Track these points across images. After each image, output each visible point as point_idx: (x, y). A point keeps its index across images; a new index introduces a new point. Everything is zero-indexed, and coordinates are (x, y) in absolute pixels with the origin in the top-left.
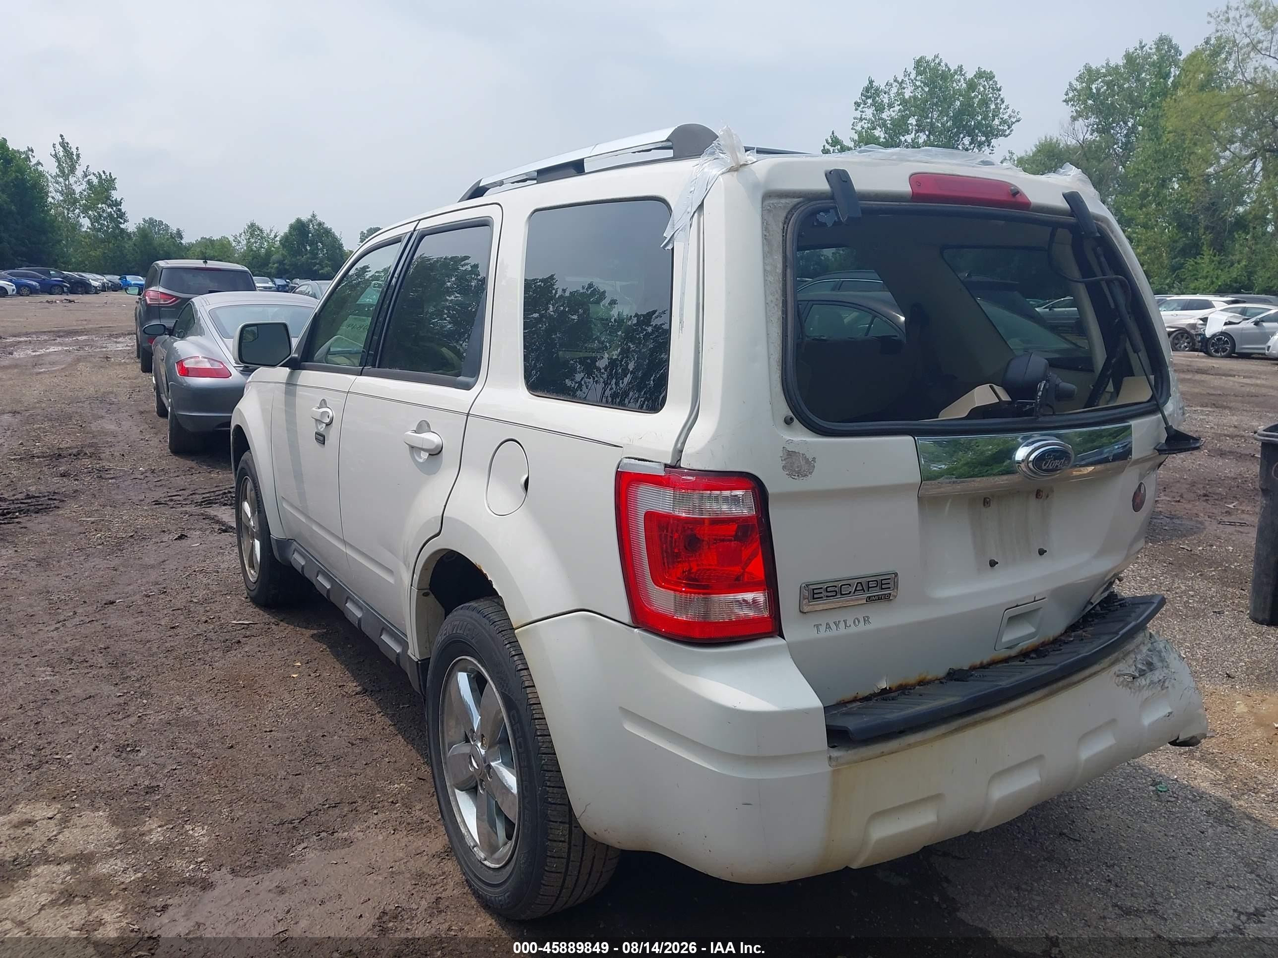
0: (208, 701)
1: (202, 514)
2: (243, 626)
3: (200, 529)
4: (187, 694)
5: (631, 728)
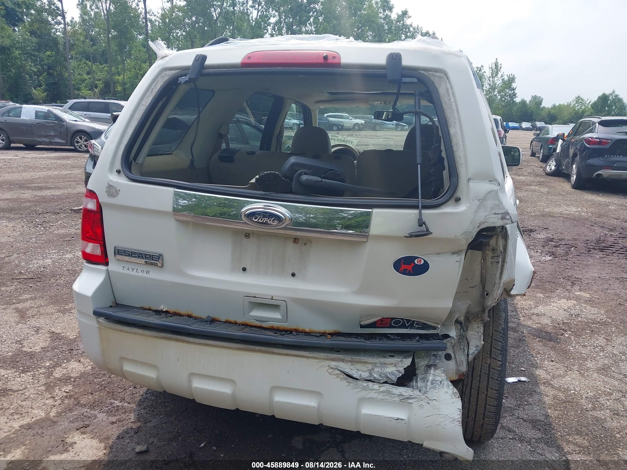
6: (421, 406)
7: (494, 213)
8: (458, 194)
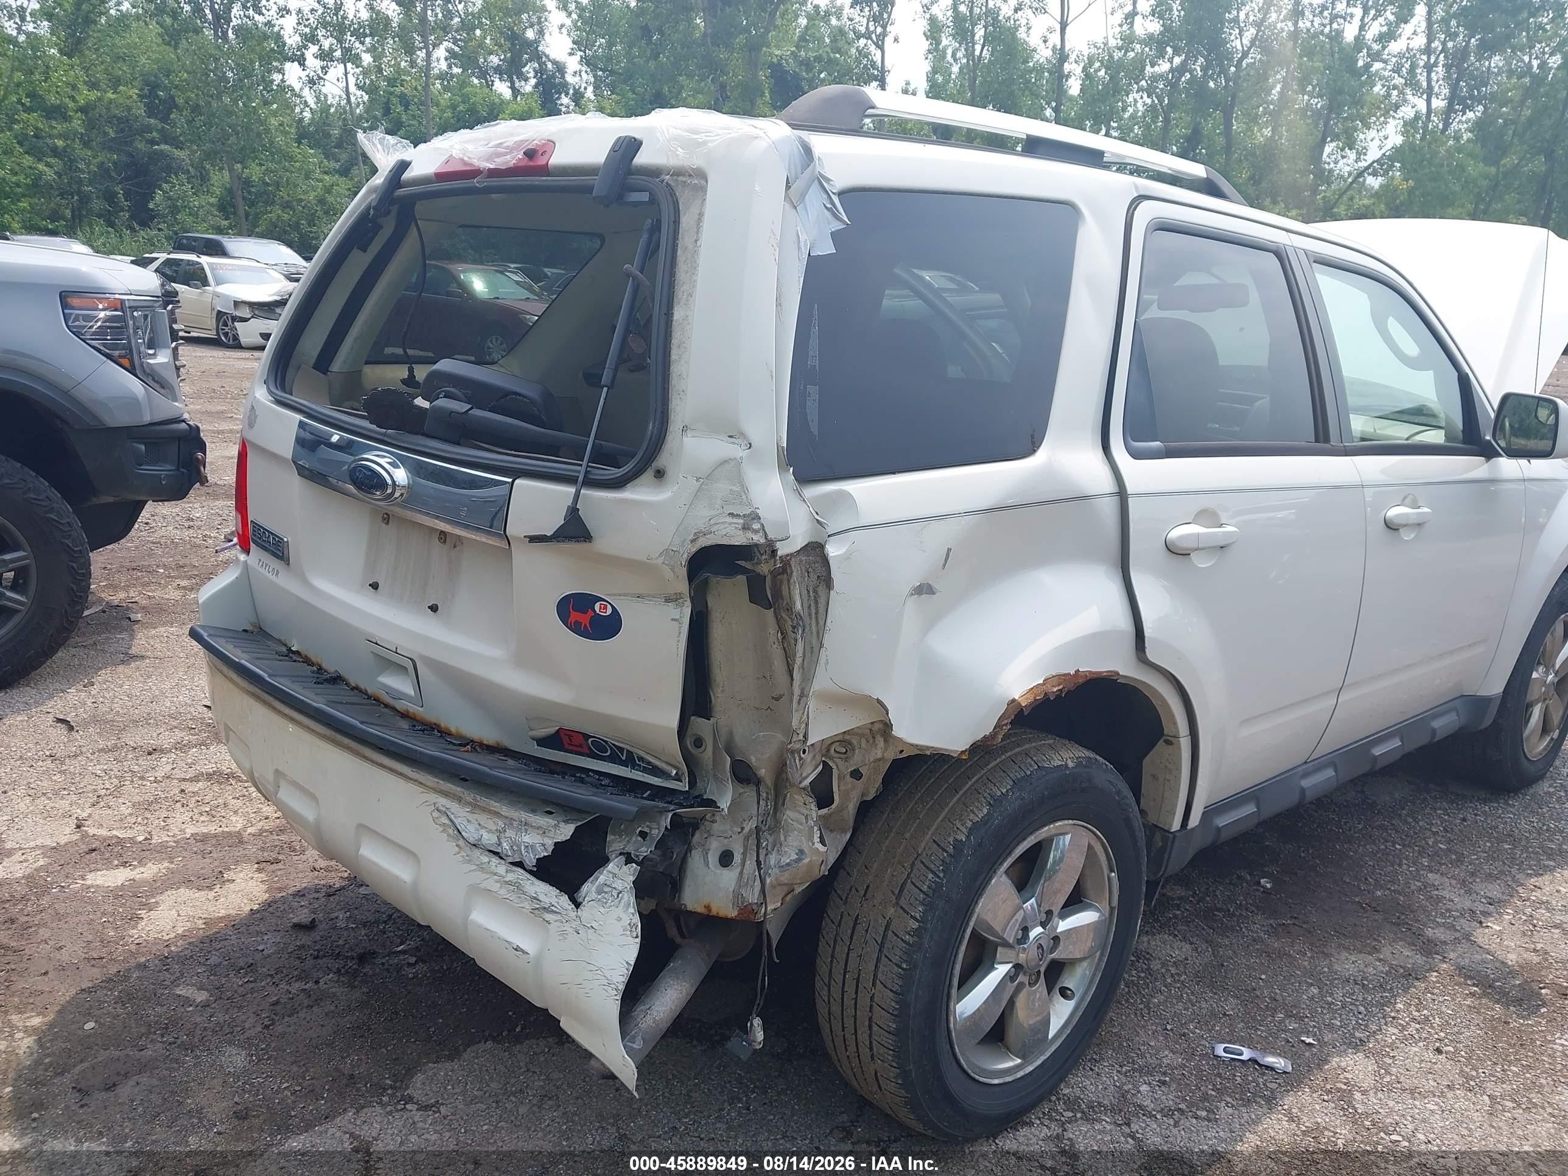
6: (563, 934)
7: (730, 514)
8: (662, 461)
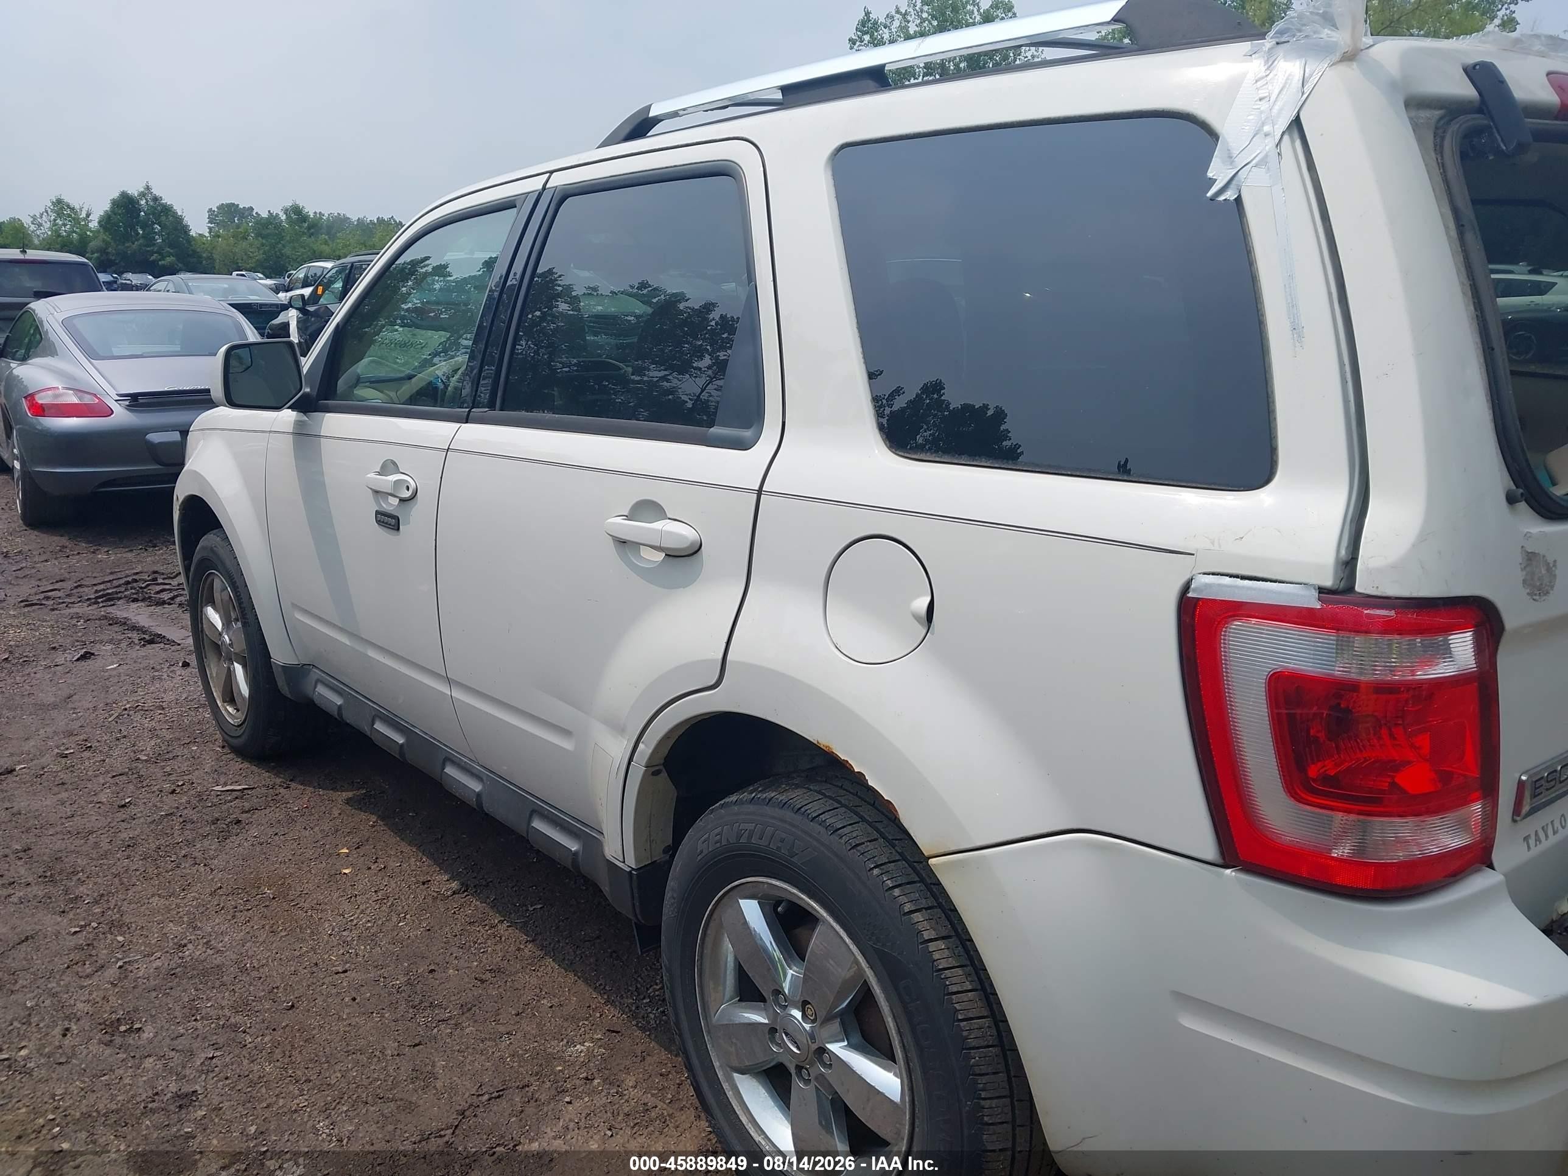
0: (223, 928)
1: (105, 617)
2: (235, 794)
3: (111, 641)
4: (185, 919)
5: (1191, 1022)
